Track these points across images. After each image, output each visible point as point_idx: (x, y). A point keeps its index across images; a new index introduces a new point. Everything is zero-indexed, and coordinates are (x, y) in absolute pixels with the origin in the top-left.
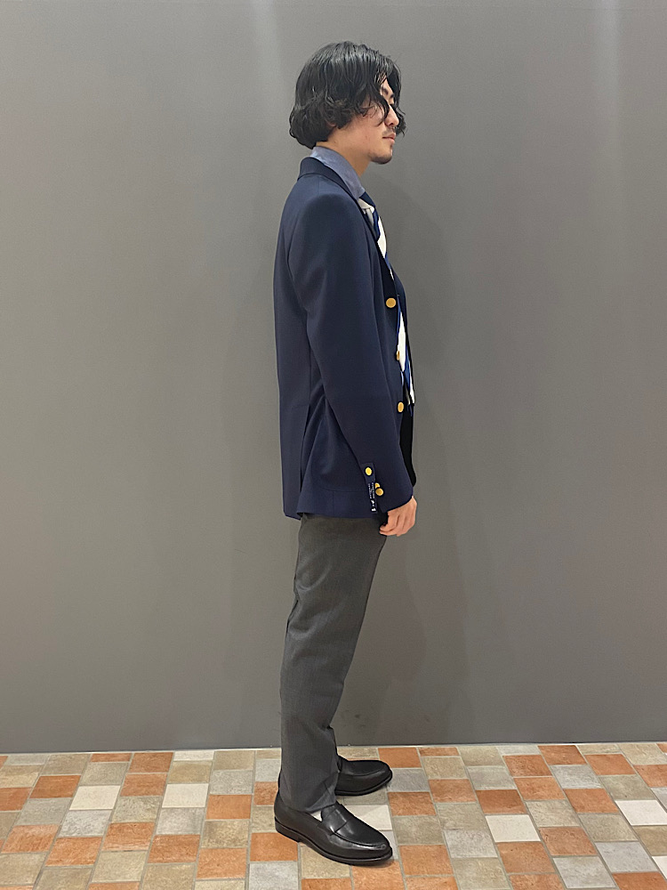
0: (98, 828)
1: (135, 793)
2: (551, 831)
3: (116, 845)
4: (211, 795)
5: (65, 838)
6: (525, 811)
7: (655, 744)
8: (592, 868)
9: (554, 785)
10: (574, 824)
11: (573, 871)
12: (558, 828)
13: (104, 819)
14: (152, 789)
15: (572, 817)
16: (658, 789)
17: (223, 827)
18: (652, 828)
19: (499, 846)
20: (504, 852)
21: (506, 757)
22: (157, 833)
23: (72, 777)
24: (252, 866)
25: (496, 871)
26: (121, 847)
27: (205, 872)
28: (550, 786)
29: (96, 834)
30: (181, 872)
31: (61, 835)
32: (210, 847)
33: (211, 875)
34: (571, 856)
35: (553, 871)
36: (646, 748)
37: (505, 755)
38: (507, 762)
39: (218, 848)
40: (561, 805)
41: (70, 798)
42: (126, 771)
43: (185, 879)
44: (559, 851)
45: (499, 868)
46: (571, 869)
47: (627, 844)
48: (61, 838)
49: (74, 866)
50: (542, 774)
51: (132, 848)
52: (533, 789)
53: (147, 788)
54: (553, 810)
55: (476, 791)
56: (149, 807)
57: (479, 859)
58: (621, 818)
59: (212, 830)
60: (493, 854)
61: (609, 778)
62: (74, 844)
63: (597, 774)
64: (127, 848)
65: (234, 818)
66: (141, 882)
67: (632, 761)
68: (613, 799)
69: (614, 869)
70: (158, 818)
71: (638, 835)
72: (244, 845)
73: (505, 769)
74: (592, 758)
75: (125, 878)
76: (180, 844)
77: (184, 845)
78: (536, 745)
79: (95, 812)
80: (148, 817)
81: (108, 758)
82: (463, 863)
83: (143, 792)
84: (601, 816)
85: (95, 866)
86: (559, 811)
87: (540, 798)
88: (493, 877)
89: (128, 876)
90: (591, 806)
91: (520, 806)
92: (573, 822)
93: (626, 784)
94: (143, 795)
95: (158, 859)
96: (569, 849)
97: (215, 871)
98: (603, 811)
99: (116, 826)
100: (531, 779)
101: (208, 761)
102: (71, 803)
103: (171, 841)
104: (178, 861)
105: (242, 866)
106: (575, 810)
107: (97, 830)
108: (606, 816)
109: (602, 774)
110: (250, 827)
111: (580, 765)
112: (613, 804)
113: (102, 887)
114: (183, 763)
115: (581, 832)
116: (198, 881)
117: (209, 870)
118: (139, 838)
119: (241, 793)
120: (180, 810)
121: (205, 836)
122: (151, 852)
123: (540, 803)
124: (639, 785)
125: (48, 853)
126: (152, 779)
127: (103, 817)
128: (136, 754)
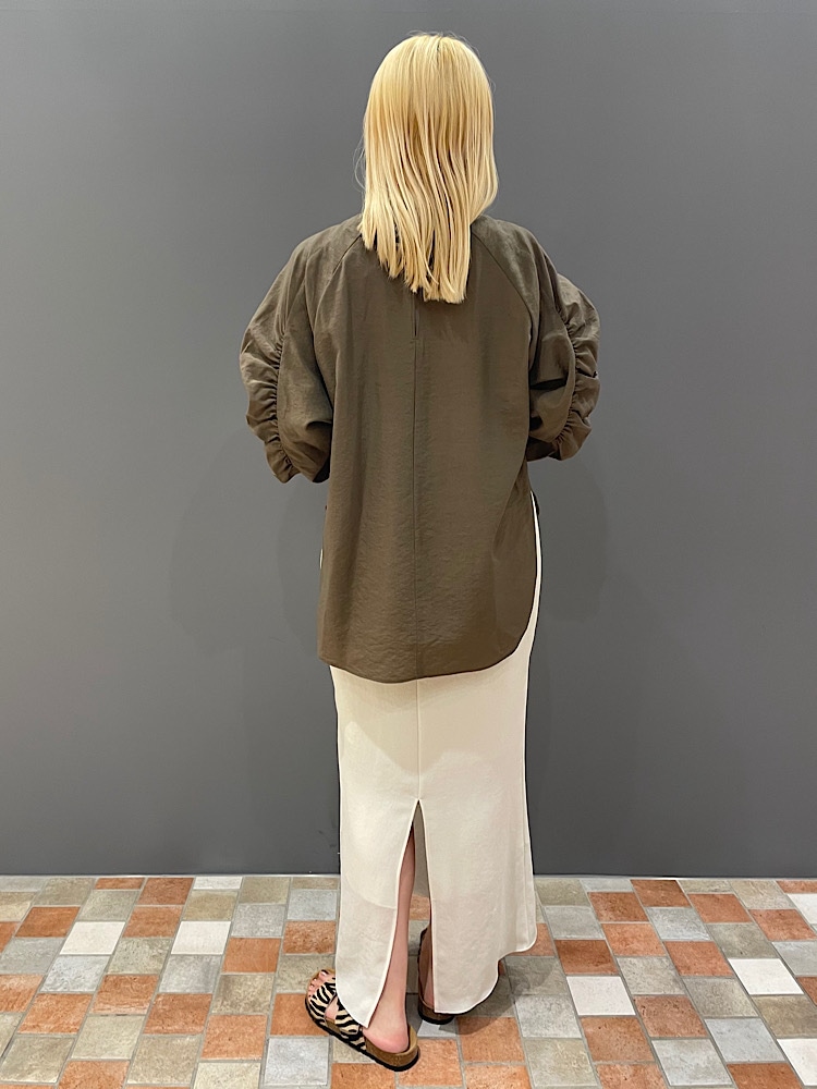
0: (89, 982)
1: (141, 933)
2: (649, 1001)
3: (108, 1006)
4: (235, 939)
5: (48, 993)
6: (616, 972)
7: (774, 881)
8: (702, 1056)
9: (651, 936)
10: (677, 991)
11: (678, 1059)
12: (657, 996)
13: (99, 968)
14: (162, 929)
15: (675, 981)
16: (780, 944)
17: (241, 984)
18: (776, 999)
19: (583, 1021)
20: (590, 1030)
21: (592, 895)
22: (161, 990)
23: (70, 909)
24: (272, 1042)
25: (579, 1058)
26: (114, 1009)
27: (212, 1050)
28: (646, 936)
29: (86, 990)
30: (182, 1048)
31: (43, 989)
32: (222, 1013)
33: (221, 1053)
34: (675, 1038)
35: (652, 1059)
36: (763, 887)
37: (591, 891)
38: (593, 901)
39: (232, 1014)
40: (661, 964)
41: (62, 938)
42: (135, 902)
43: (188, 1058)
44: (660, 1030)
45: (584, 1053)
46: (675, 1056)
47: (745, 1021)
48: (43, 994)
49: (53, 1035)
50: (636, 919)
51: (127, 1011)
52: (625, 939)
53: (153, 927)
54: (650, 970)
55: (556, 941)
56: (155, 953)
57: (558, 1039)
58: (736, 984)
59: (227, 988)
60: (575, 1032)
61: (721, 927)
62: (58, 1002)
63: (703, 921)
64: (122, 1010)
65: (257, 971)
66: (131, 1061)
67: (747, 904)
68: (725, 957)
69: (730, 1058)
70: (164, 968)
71: (759, 1009)
72: (265, 1011)
73: (590, 911)
74: (697, 898)
75: (112, 1054)
76: (186, 1007)
77: (191, 1008)
78: (628, 879)
79: (90, 959)
80: (155, 966)
81: (116, 884)
82: (539, 1044)
83: (151, 931)
84: (711, 981)
85: (78, 1035)
86: (658, 972)
87: (634, 952)
88: (576, 1066)
89: (116, 1052)
90: (698, 966)
91: (609, 965)
92: (676, 989)
93: (741, 936)
94: (150, 935)
95: (157, 1028)
96: (671, 1026)
97: (225, 1048)
98: (714, 974)
99: (111, 979)
100: (622, 926)
101: (234, 891)
102: (62, 945)
103: (176, 1002)
104: (181, 1032)
105: (259, 1042)
106: (679, 971)
107: (88, 984)
108: (717, 980)
109: (711, 921)
110: (275, 985)
111: (683, 908)
112: (726, 964)
113: (83, 1066)
114: (203, 893)
115: (687, 1002)
116: (203, 1062)
117: (218, 1046)
118: (138, 997)
119: (268, 936)
120: (192, 958)
121: (218, 996)
122: (150, 1017)
123: (634, 961)
124: (757, 937)
125: (24, 1015)
126: (165, 914)
127: (98, 966)
128: (150, 879)
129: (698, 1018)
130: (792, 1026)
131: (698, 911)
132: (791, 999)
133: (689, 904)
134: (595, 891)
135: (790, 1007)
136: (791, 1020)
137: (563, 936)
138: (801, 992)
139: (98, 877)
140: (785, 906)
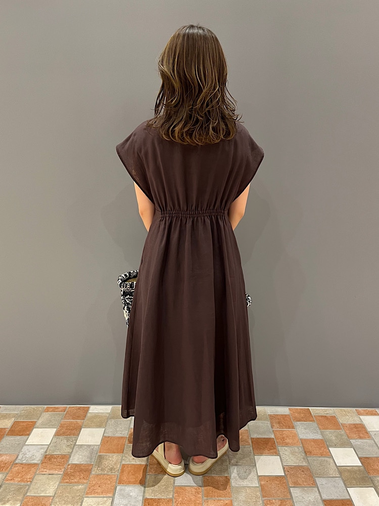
0: (37, 457)
1: (64, 434)
2: (291, 469)
3: (45, 470)
4: (106, 437)
5: (19, 463)
6: (277, 454)
7: (354, 409)
8: (311, 496)
9: (295, 435)
10: (304, 464)
11: (301, 498)
12: (295, 466)
13: (42, 451)
14: (73, 432)
15: (304, 458)
16: (354, 441)
17: (106, 459)
18: (349, 468)
19: (260, 478)
20: (263, 483)
21: (270, 416)
22: (70, 462)
23: (32, 422)
24: (118, 488)
25: (257, 496)
26: (48, 472)
27: (91, 492)
28: (293, 436)
29: (36, 462)
30: (77, 491)
31: (17, 461)
32: (97, 473)
33: (94, 493)
34: (301, 487)
35: (289, 497)
36: (349, 412)
37: (270, 414)
38: (271, 419)
39: (101, 474)
40: (298, 449)
41: (27, 437)
42: (62, 419)
43: (79, 495)
44: (294, 483)
45: (259, 494)
46: (300, 496)
47: (334, 479)
48: (16, 464)
49: (20, 483)
50: (289, 428)
51: (54, 472)
52: (283, 438)
53: (69, 431)
54: (293, 453)
55: (251, 439)
56: (69, 444)
57: (248, 487)
58: (332, 461)
59: (100, 461)
60: (256, 484)
61: (327, 432)
62: (23, 468)
63: (320, 429)
64: (51, 472)
65: (114, 453)
66: (54, 497)
67: (341, 420)
68: (328, 447)
69: (325, 497)
70: (72, 451)
71: (340, 473)
72: (116, 473)
73: (268, 424)
74: (318, 418)
75: (46, 493)
76: (81, 471)
77: (83, 470)
78: (288, 408)
79: (39, 447)
80: (68, 450)
81: (54, 410)
82: (239, 489)
83: (68, 433)
84: (320, 459)
85: (31, 484)
86: (297, 454)
87: (287, 444)
88: (254, 500)
89: (47, 492)
90: (315, 451)
91: (275, 450)
92: (304, 463)
93: (336, 437)
94: (67, 435)
95: (67, 481)
96: (300, 482)
97: (97, 491)
98: (322, 455)
99: (48, 457)
100: (283, 431)
101: (107, 413)
102: (27, 440)
103: (76, 468)
104: (78, 483)
105: (112, 488)
106: (306, 454)
107: (37, 459)
108: (323, 458)
109: (323, 429)
110: (122, 460)
111: (311, 422)
112: (328, 451)
113: (32, 499)
114: (93, 414)
115: (308, 469)
116: (86, 497)
117: (94, 490)
118: (59, 465)
119: (121, 435)
120: (85, 447)
121: (96, 465)
122: (64, 476)
123: (286, 448)
124: (343, 437)
125: (7, 474)
126: (75, 424)
127: (42, 450)
128: (70, 407)
129: (312, 477)
130: (355, 482)
131: (318, 424)
132: (356, 468)
133: (314, 421)
134: (272, 414)
135: (355, 472)
136: (355, 479)
137: (255, 436)
138: (361, 465)
139: (46, 406)
140: (358, 422)
